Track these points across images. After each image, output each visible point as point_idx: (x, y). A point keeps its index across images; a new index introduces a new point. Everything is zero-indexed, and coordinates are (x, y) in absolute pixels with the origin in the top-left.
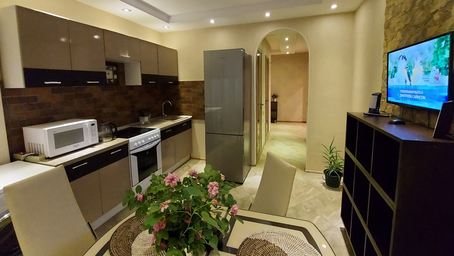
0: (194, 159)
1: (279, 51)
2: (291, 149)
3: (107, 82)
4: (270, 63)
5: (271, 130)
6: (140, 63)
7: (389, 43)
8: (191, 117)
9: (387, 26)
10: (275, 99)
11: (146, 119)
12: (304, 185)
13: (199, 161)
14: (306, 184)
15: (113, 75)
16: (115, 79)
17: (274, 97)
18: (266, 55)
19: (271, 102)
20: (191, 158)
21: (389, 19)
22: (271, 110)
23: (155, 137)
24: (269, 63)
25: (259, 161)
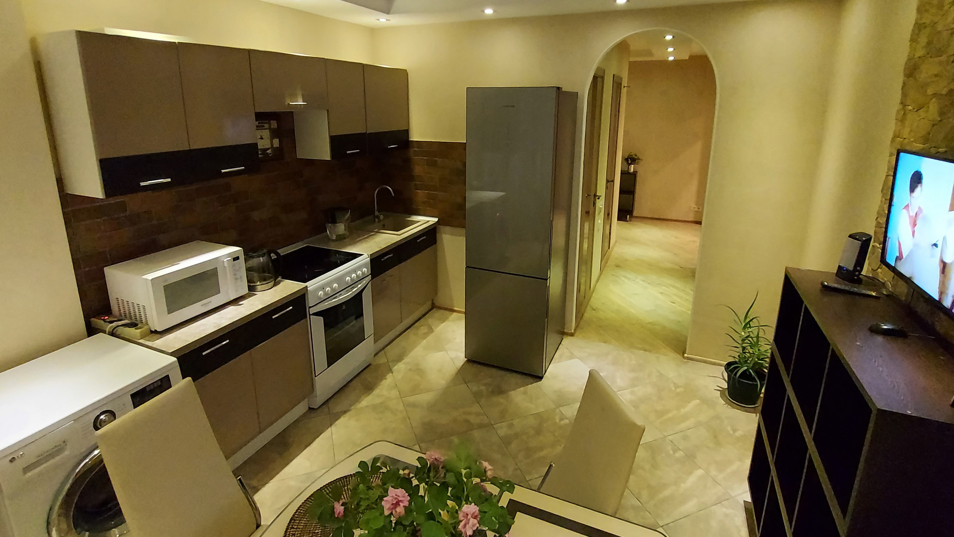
0: (440, 308)
1: (650, 53)
2: (660, 295)
3: (260, 156)
4: (624, 87)
5: (616, 242)
6: (328, 113)
7: (909, 116)
8: (436, 220)
9: (911, 71)
10: (632, 166)
11: (341, 228)
12: (678, 390)
13: (452, 314)
14: (683, 390)
15: (270, 139)
16: (277, 148)
17: (630, 162)
18: (614, 75)
19: (622, 173)
20: (434, 307)
21: (917, 55)
22: (621, 192)
23: (359, 274)
24: (622, 87)
25: (582, 323)
